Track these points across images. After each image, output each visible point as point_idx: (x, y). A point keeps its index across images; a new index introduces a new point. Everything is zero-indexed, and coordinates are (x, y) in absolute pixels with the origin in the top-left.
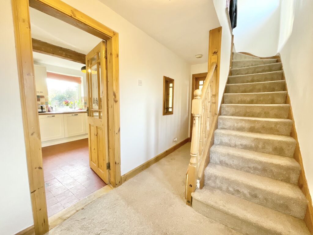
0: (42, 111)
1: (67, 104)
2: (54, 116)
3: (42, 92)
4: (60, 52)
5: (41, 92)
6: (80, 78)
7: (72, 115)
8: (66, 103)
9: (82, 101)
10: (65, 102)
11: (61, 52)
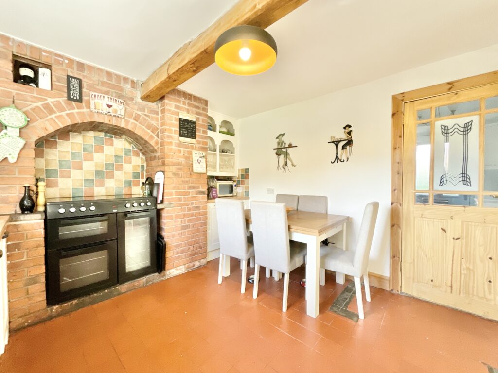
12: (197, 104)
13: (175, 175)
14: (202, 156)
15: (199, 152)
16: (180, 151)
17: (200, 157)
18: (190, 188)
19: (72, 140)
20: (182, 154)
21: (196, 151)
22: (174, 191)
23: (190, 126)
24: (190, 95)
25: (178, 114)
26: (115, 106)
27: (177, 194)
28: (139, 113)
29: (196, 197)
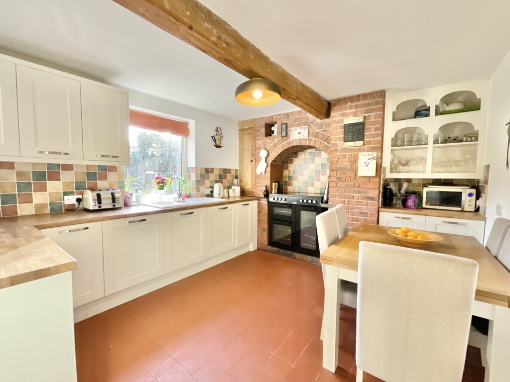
0: (114, 206)
1: (162, 184)
2: (145, 220)
3: (117, 157)
4: (206, 24)
5: (113, 157)
6: (186, 124)
7: (181, 214)
8: (159, 183)
9: (189, 178)
10: (157, 181)
11: (210, 26)
12: (366, 102)
13: (338, 179)
14: (372, 157)
15: (368, 153)
16: (345, 156)
17: (369, 159)
18: (355, 192)
19: (299, 157)
20: (347, 159)
21: (363, 153)
22: (337, 194)
23: (356, 128)
24: (359, 96)
25: (342, 121)
26: (302, 132)
27: (340, 197)
28: (318, 131)
29: (362, 202)
